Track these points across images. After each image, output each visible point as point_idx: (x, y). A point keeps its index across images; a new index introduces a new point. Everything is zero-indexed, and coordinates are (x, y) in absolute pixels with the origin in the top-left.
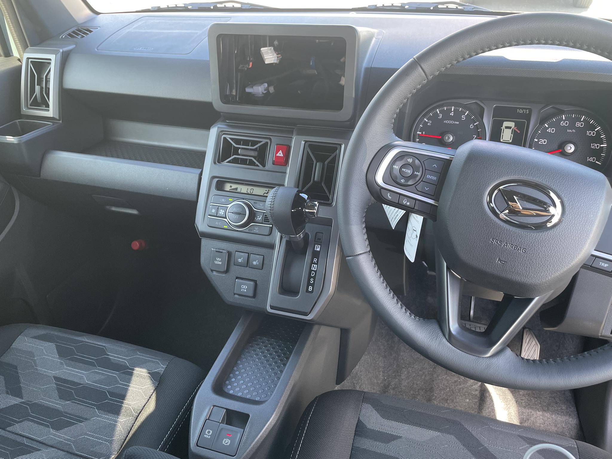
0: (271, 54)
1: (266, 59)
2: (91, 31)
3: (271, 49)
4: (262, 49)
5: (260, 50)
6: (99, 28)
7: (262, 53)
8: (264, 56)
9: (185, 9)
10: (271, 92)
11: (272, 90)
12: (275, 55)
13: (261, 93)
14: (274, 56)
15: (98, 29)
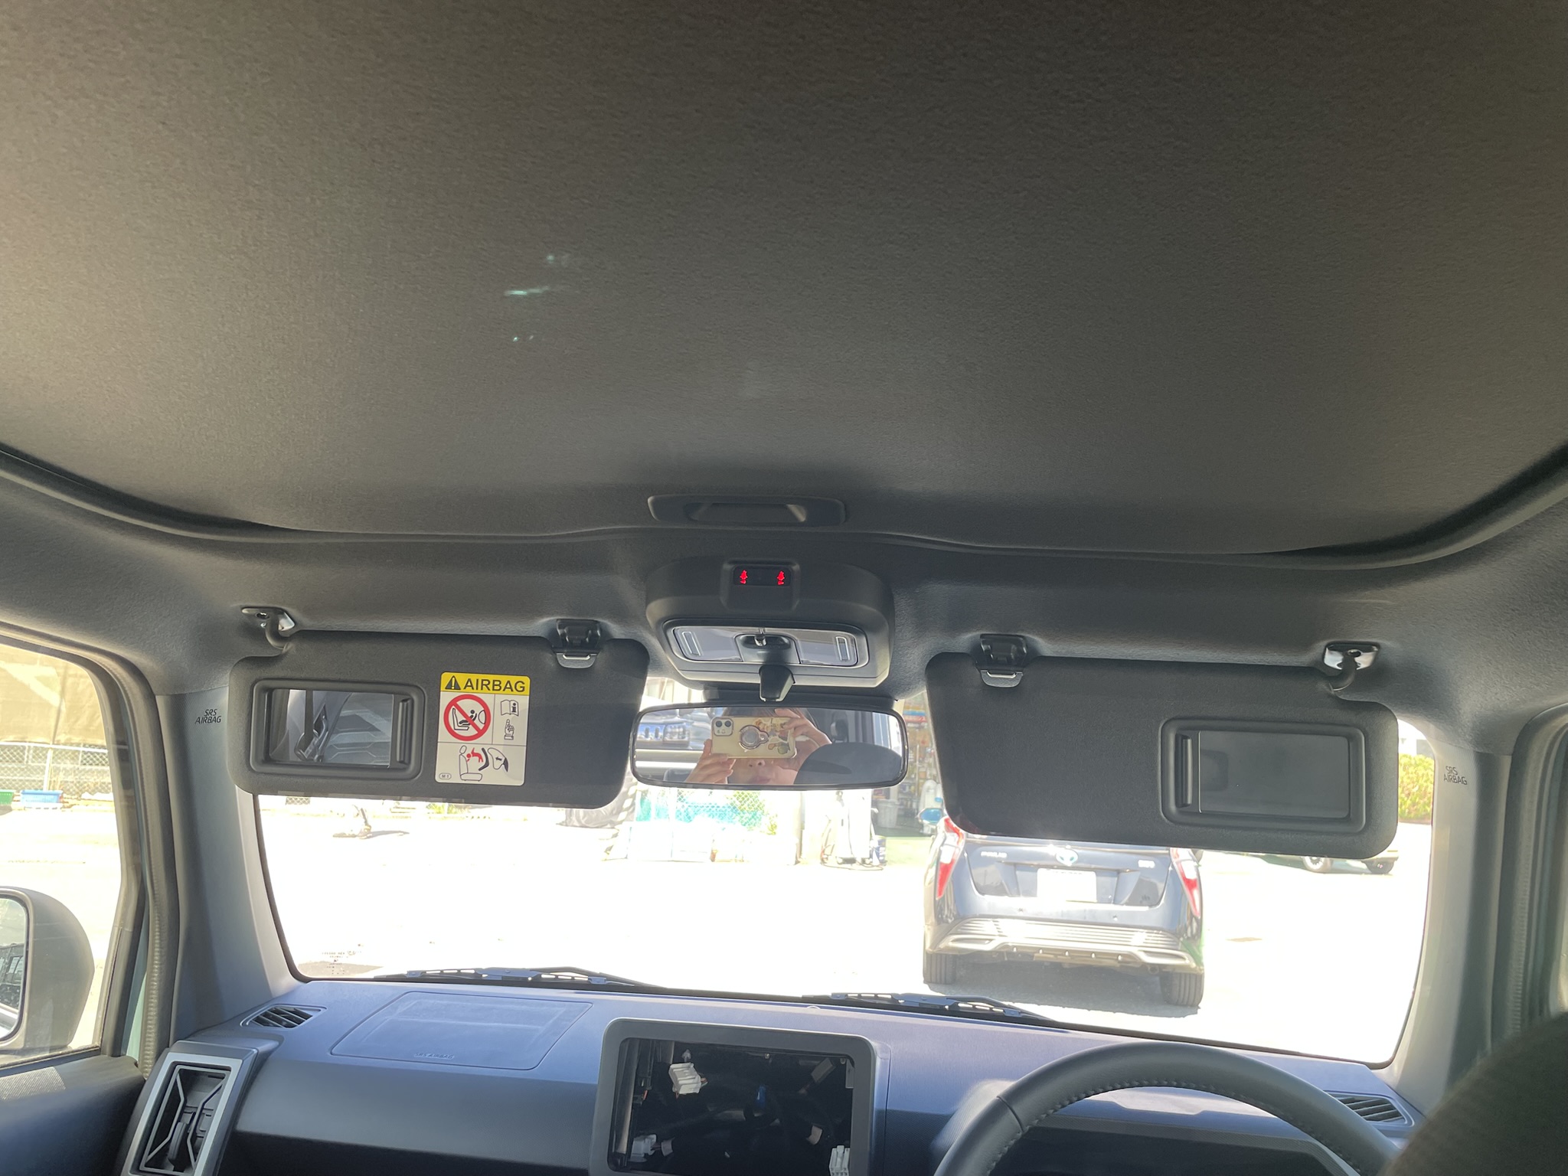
0: (691, 1077)
1: (682, 1085)
2: (307, 1017)
3: (689, 1067)
4: (672, 1066)
5: (669, 1067)
6: (321, 1009)
7: (674, 1074)
8: (679, 1079)
9: (476, 979)
10: (665, 1153)
11: (667, 1148)
12: (698, 1078)
13: (643, 1156)
14: (696, 1080)
15: (320, 1013)
